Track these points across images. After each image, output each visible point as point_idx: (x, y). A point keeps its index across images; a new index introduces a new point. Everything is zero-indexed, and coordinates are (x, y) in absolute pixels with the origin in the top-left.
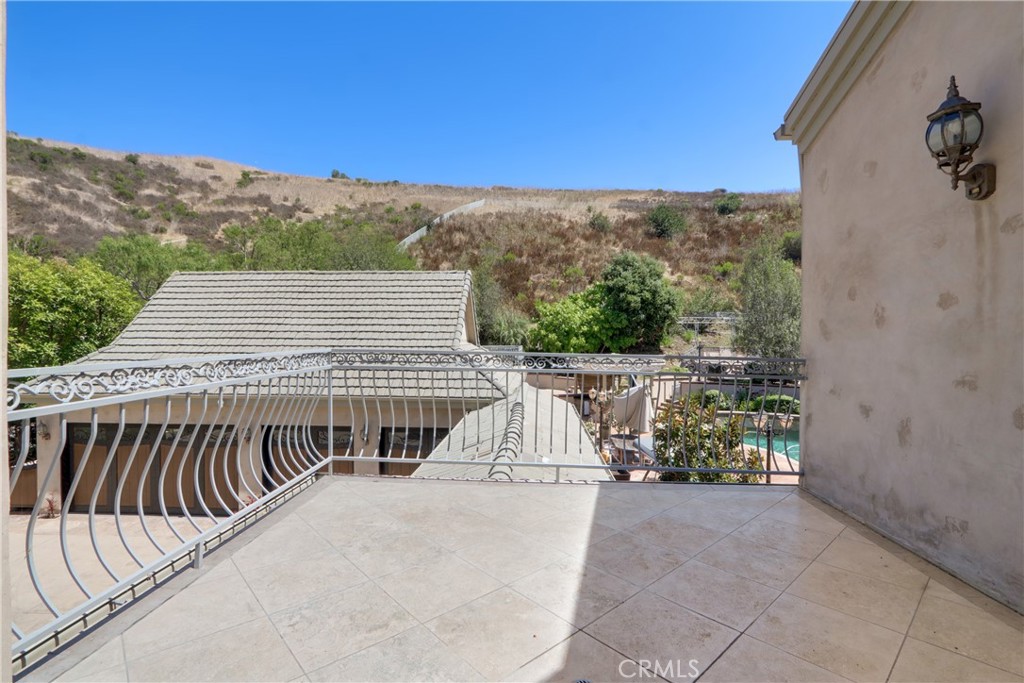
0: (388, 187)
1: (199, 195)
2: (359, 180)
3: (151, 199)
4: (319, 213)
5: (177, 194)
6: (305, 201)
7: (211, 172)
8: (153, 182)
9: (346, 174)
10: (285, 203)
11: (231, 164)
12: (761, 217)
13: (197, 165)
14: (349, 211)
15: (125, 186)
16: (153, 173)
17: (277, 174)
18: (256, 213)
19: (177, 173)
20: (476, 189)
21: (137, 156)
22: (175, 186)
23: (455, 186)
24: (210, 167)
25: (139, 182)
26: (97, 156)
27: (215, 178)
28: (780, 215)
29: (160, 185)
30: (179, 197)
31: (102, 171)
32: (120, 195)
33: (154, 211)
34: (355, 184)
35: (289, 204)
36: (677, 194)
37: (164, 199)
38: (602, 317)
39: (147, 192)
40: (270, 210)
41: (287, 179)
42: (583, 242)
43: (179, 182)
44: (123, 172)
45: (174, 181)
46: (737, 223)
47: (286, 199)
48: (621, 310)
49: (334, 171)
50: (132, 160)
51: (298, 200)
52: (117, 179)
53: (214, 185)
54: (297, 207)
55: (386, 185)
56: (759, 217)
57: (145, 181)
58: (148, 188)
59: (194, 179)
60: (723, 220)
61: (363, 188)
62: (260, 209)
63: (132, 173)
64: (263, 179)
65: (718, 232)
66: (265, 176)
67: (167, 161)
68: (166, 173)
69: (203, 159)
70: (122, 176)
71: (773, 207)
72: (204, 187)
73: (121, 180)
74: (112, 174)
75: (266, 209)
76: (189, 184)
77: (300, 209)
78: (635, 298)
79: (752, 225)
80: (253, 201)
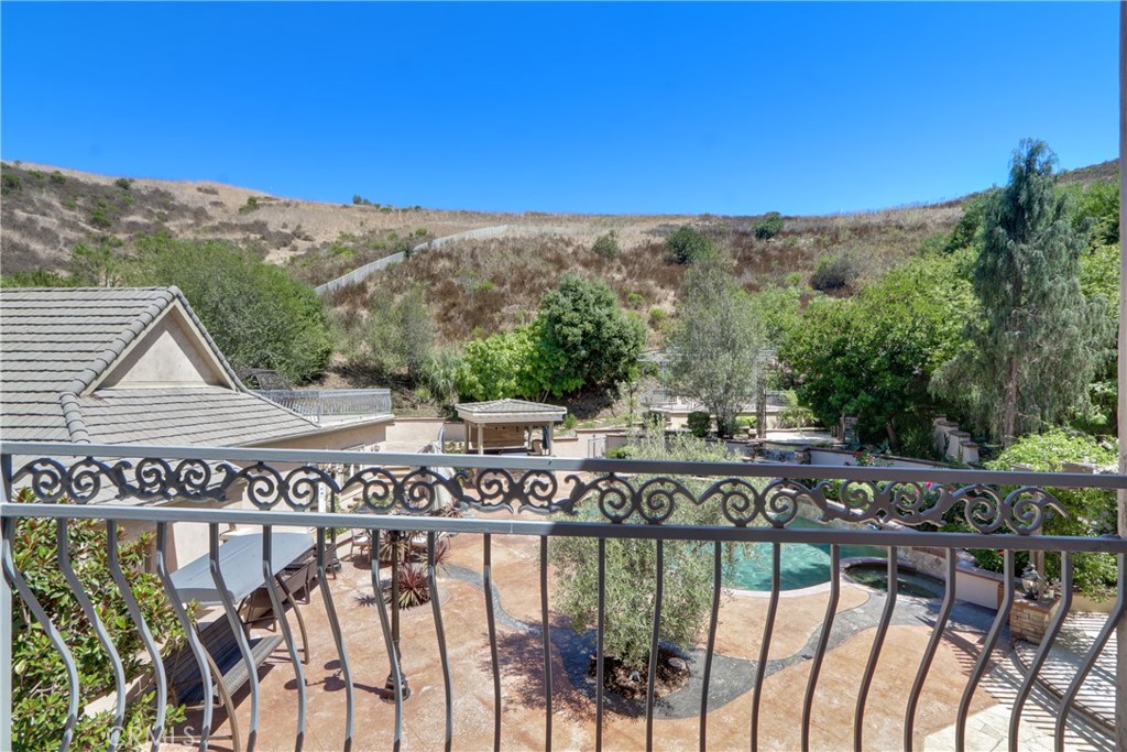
0: (408, 214)
1: (191, 222)
2: (378, 206)
3: (133, 226)
4: (319, 241)
5: (166, 221)
6: (307, 228)
7: (213, 198)
8: (141, 207)
9: (370, 200)
10: (284, 231)
11: (239, 189)
12: (804, 242)
13: (199, 190)
14: (353, 238)
15: (106, 212)
16: (145, 199)
17: (287, 200)
18: (245, 241)
19: (173, 199)
20: (507, 214)
21: (132, 181)
22: (166, 212)
23: (482, 212)
24: (214, 192)
25: (124, 207)
26: (82, 180)
27: (216, 204)
28: (827, 238)
29: (150, 211)
30: (166, 224)
31: (83, 196)
32: (94, 222)
33: (131, 239)
34: (373, 211)
35: (288, 231)
36: (725, 218)
37: (148, 226)
38: (536, 354)
39: (132, 218)
40: (263, 238)
41: (297, 205)
42: (580, 268)
43: (172, 208)
44: (107, 197)
45: (167, 208)
46: (775, 248)
47: (285, 226)
48: (559, 346)
49: (355, 197)
50: (123, 185)
51: (299, 227)
52: (100, 205)
53: (211, 211)
54: (297, 234)
55: (404, 211)
56: (803, 241)
57: (133, 207)
58: (132, 214)
59: (190, 205)
60: (760, 245)
61: (381, 214)
62: (252, 236)
63: (119, 198)
64: (270, 205)
65: (750, 258)
66: (274, 202)
67: (163, 186)
68: (161, 198)
69: (207, 184)
70: (105, 202)
71: (822, 231)
72: (199, 214)
73: (104, 206)
74: (94, 199)
75: (258, 236)
76: (182, 210)
77: (299, 237)
78: (575, 330)
79: (792, 251)
80: (246, 228)
